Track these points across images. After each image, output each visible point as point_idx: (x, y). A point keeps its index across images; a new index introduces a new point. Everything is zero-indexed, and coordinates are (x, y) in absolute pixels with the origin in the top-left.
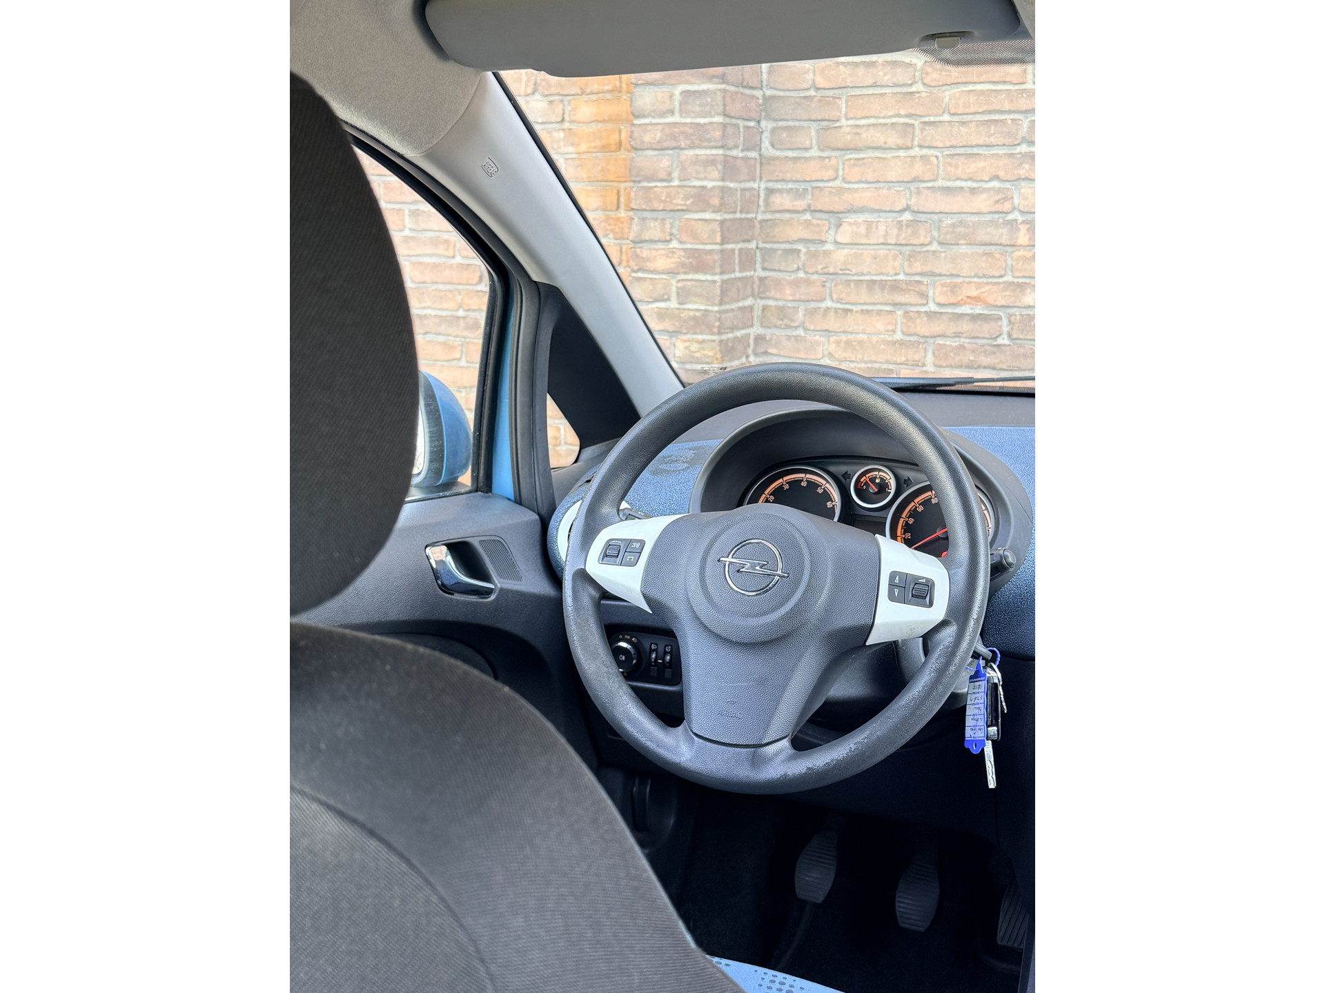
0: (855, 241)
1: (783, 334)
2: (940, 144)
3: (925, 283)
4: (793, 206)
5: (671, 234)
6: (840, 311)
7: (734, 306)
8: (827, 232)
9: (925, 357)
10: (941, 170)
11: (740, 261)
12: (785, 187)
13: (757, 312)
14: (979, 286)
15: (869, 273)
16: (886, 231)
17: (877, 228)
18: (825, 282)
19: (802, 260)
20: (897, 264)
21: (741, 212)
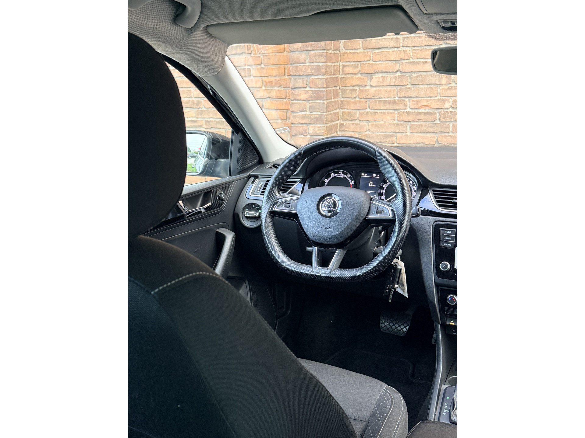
0: (378, 85)
1: (351, 123)
2: (411, 46)
3: (406, 100)
4: (353, 71)
5: (306, 85)
6: (373, 113)
7: (331, 113)
8: (367, 81)
9: (407, 129)
10: (411, 55)
11: (333, 95)
12: (350, 64)
13: (340, 114)
14: (427, 101)
15: (384, 98)
16: (390, 80)
17: (387, 79)
18: (367, 101)
19: (357, 93)
20: (395, 93)
21: (333, 75)
